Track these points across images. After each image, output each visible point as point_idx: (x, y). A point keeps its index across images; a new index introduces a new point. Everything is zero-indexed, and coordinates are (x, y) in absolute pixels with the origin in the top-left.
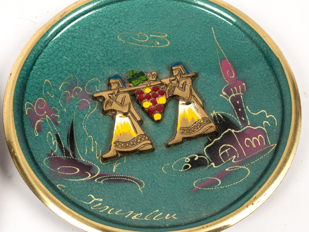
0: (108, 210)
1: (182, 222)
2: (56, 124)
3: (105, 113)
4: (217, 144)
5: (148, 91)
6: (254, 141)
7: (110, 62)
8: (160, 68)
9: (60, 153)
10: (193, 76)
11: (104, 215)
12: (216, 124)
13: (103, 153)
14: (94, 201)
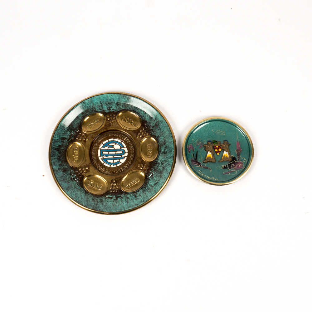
0: (203, 175)
1: (219, 181)
3: (206, 150)
4: (231, 164)
5: (217, 147)
6: (240, 165)
7: (209, 137)
8: (221, 141)
9: (194, 159)
10: (229, 145)
12: (232, 159)
13: (204, 161)
14: (200, 172)
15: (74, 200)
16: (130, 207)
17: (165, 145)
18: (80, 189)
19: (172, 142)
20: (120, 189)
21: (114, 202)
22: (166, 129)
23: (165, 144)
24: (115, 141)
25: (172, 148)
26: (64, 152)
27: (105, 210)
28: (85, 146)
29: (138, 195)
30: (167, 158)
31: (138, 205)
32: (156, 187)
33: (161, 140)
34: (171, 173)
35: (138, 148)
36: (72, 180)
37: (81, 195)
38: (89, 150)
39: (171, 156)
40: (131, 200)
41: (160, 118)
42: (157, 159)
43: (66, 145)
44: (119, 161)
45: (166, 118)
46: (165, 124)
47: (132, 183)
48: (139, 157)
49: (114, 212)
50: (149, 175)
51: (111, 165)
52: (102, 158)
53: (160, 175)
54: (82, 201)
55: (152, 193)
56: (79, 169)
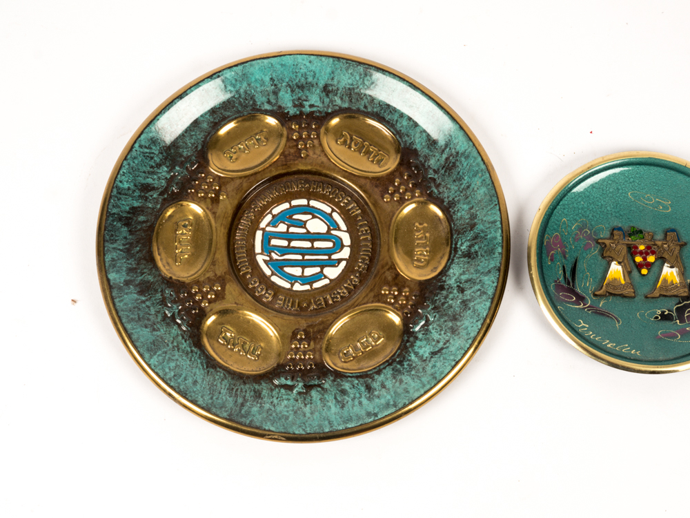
0: (591, 335)
1: (643, 358)
2: (565, 257)
3: (603, 257)
4: (686, 307)
5: (642, 248)
7: (617, 215)
8: (657, 230)
9: (563, 282)
10: (682, 245)
11: (588, 338)
13: (595, 290)
14: (582, 325)
15: (171, 387)
16: (350, 420)
17: (471, 230)
18: (192, 351)
19: (498, 223)
20: (319, 361)
21: (297, 400)
22: (480, 181)
23: (473, 226)
24: (313, 207)
25: (495, 242)
26: (145, 231)
27: (268, 426)
28: (215, 217)
29: (376, 385)
30: (477, 271)
31: (376, 415)
32: (438, 364)
33: (459, 214)
34: (488, 321)
35: (386, 235)
36: (168, 321)
37: (194, 371)
38: (227, 231)
39: (492, 266)
40: (353, 399)
41: (460, 143)
42: (444, 272)
43: (153, 209)
44: (322, 271)
45: (480, 145)
46: (478, 165)
47: (359, 344)
48: (387, 264)
49: (297, 432)
50: (416, 324)
51: (296, 282)
52: (268, 258)
53: (450, 324)
54: (194, 392)
55: (424, 380)
56: (192, 288)
